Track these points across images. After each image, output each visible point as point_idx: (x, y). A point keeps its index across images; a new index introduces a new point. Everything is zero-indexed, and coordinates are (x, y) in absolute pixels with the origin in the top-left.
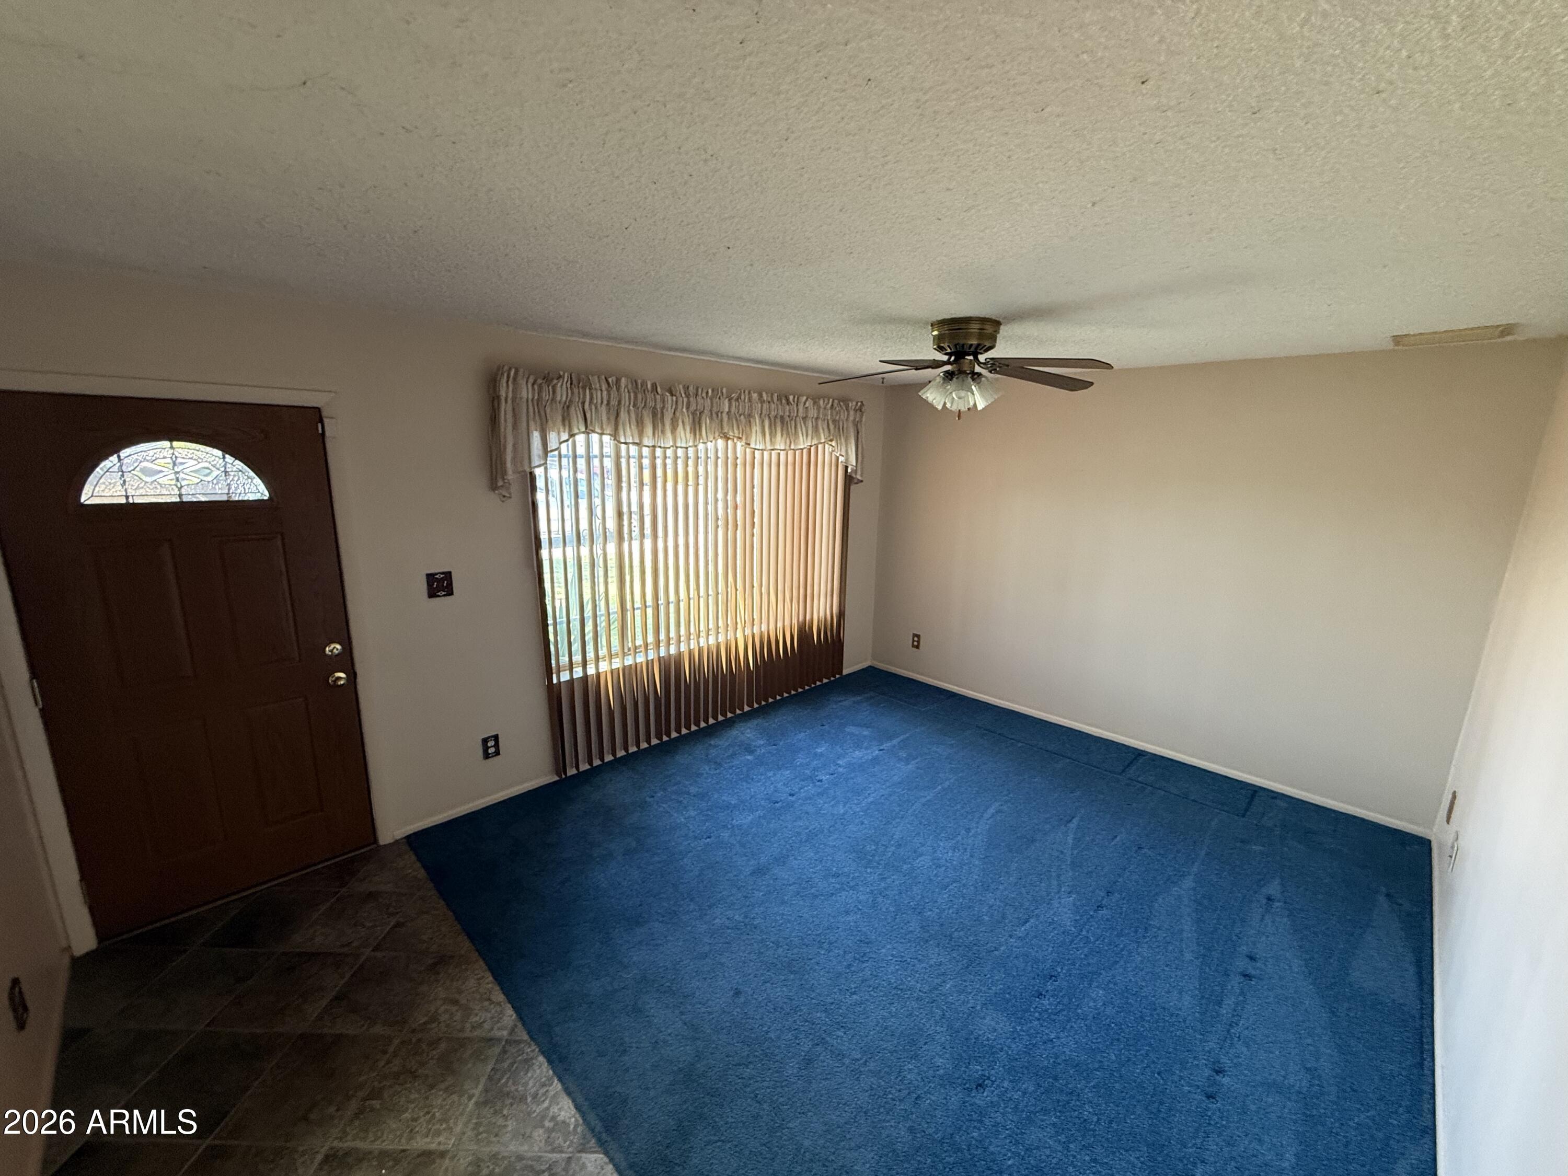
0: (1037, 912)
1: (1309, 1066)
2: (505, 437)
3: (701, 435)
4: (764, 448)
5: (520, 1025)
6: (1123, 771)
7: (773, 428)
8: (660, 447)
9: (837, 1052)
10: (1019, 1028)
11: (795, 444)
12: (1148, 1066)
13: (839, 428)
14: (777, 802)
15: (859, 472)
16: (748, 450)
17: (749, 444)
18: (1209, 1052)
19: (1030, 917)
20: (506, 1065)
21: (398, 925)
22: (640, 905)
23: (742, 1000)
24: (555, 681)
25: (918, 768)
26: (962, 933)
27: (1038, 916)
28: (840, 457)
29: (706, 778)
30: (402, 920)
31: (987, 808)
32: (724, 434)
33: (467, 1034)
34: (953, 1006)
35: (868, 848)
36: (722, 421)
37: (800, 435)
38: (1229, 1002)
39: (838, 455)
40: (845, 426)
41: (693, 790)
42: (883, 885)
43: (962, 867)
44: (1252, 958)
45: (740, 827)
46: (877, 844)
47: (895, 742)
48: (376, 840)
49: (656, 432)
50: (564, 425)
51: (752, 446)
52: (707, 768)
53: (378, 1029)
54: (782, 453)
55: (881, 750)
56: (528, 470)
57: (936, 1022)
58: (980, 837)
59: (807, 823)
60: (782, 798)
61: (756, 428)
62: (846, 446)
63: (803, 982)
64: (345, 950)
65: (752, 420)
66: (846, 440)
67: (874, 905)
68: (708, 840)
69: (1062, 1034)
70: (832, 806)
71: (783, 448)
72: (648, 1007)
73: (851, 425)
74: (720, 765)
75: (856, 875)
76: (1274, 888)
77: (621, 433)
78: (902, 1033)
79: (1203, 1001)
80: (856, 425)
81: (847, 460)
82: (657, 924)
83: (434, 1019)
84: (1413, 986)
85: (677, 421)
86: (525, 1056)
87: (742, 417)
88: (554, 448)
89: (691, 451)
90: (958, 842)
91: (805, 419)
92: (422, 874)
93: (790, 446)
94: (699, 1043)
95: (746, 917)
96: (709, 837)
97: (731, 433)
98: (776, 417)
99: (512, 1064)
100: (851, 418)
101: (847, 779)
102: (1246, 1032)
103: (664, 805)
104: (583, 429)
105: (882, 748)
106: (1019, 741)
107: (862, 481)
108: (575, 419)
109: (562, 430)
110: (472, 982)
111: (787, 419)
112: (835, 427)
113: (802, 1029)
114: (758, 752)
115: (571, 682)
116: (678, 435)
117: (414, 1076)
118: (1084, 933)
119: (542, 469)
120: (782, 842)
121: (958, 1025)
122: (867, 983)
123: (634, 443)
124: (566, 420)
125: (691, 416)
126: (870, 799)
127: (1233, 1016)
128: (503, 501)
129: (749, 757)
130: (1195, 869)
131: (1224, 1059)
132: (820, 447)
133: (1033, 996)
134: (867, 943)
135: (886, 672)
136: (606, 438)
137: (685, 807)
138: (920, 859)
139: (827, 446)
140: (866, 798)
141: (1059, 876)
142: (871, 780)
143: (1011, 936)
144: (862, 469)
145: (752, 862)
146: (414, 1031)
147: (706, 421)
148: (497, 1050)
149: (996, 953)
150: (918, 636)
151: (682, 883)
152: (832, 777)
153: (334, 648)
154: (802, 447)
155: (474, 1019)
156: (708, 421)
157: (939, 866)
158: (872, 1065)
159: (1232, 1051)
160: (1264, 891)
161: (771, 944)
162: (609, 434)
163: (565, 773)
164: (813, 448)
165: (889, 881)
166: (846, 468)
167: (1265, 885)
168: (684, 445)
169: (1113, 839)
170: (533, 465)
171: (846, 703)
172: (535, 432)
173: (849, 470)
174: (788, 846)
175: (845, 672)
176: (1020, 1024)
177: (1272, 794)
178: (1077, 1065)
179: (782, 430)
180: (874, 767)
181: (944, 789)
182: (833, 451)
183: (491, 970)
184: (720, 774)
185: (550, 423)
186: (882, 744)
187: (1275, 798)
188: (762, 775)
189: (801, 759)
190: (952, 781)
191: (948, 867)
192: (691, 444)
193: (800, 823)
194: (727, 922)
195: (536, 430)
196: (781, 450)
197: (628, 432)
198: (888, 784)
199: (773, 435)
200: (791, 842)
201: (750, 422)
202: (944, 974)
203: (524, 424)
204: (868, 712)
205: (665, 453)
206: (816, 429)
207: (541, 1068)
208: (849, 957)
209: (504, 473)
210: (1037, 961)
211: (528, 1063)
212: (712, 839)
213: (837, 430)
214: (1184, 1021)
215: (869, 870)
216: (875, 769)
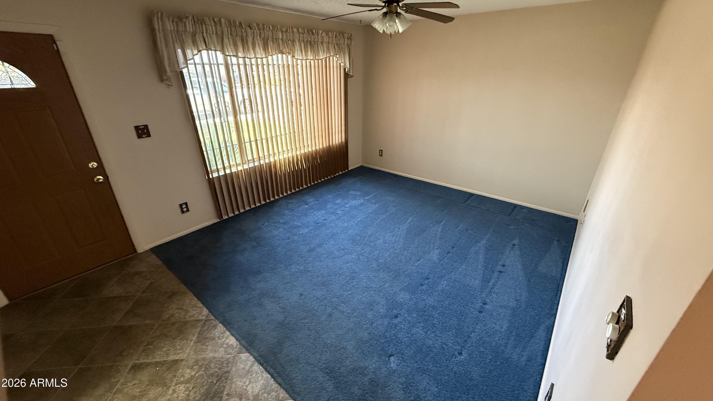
0: (424, 256)
1: (517, 299)
2: (162, 52)
3: (268, 51)
4: (302, 59)
5: (210, 314)
6: (465, 202)
7: (306, 48)
8: (248, 58)
9: (341, 311)
10: (412, 297)
11: (318, 56)
12: (460, 305)
13: (340, 48)
14: (318, 223)
15: (351, 71)
16: (294, 60)
17: (294, 56)
18: (482, 298)
19: (421, 259)
20: (206, 328)
21: (151, 283)
22: (259, 267)
23: (304, 297)
24: (211, 177)
25: (380, 206)
26: (393, 266)
27: (424, 258)
28: (342, 64)
29: (287, 216)
30: (153, 281)
31: (408, 220)
32: (280, 51)
33: (188, 319)
34: (388, 292)
35: (357, 238)
36: (279, 43)
37: (321, 52)
38: (492, 281)
39: (340, 62)
40: (343, 47)
41: (282, 221)
42: (362, 251)
43: (395, 243)
44: (503, 266)
45: (302, 234)
46: (361, 236)
47: (370, 196)
48: (135, 251)
49: (245, 49)
50: (194, 45)
51: (296, 57)
52: (287, 212)
53: (148, 322)
54: (312, 61)
55: (364, 200)
56: (178, 70)
57: (381, 298)
58: (404, 231)
59: (332, 231)
60: (321, 222)
61: (297, 47)
62: (344, 58)
63: (328, 289)
64: (129, 294)
65: (295, 43)
66: (344, 54)
67: (359, 259)
68: (289, 240)
69: (429, 297)
70: (342, 223)
71: (312, 58)
72: (264, 303)
73: (346, 46)
74: (293, 210)
75: (352, 248)
76: (516, 242)
77: (226, 50)
78: (367, 302)
79: (483, 282)
80: (349, 46)
81: (345, 64)
82: (267, 273)
83: (173, 316)
84: (559, 270)
85: (255, 44)
86: (213, 325)
87: (289, 42)
88: (190, 58)
89: (264, 60)
90: (394, 234)
91: (322, 43)
92: (160, 262)
93: (315, 57)
94: (286, 313)
95: (305, 268)
96: (289, 239)
97: (285, 51)
98: (307, 42)
99: (208, 328)
100: (346, 43)
101: (349, 212)
102: (497, 291)
103: (269, 228)
104: (205, 48)
105: (365, 199)
106: (423, 193)
107: (353, 76)
108: (199, 42)
109: (193, 48)
110: (187, 301)
111: (313, 43)
112: (338, 47)
113: (328, 305)
114: (311, 204)
115: (219, 177)
116: (256, 51)
117: (166, 336)
118: (442, 262)
119: (186, 69)
120: (320, 239)
121: (389, 298)
122: (354, 287)
123: (233, 56)
124: (195, 43)
125: (262, 42)
126: (359, 220)
127: (493, 285)
128: (168, 88)
129: (306, 206)
130: (487, 237)
131: (487, 300)
132: (331, 58)
133: (419, 286)
134: (355, 273)
135: (368, 168)
136: (218, 53)
137: (278, 228)
138: (378, 241)
139: (334, 58)
140: (357, 219)
141: (434, 243)
142: (359, 212)
143: (413, 266)
144: (353, 70)
145: (308, 247)
146: (164, 320)
147: (270, 44)
148: (201, 323)
149: (407, 272)
150: (382, 151)
151: (277, 257)
152: (342, 212)
153: (93, 164)
154: (322, 58)
155: (190, 314)
156: (271, 44)
157: (386, 243)
158: (355, 314)
159: (491, 297)
160: (513, 242)
161: (315, 277)
162: (220, 51)
163: (223, 218)
164: (327, 59)
165: (365, 250)
166: (345, 69)
167: (513, 240)
168: (260, 57)
169: (457, 228)
170: (181, 68)
171: (349, 182)
172: (178, 49)
173: (346, 70)
174: (323, 240)
175: (350, 169)
176: (413, 295)
177: (521, 207)
178: (433, 307)
179: (311, 50)
180: (361, 207)
181: (390, 214)
182: (338, 60)
183: (196, 296)
184: (293, 214)
185: (186, 45)
186: (365, 197)
187: (522, 208)
188: (312, 213)
189: (329, 206)
190: (394, 210)
191: (389, 243)
192: (264, 56)
193: (328, 231)
194: (297, 270)
195: (179, 49)
196: (311, 60)
197: (230, 50)
198: (367, 213)
199: (306, 52)
200: (324, 238)
201: (294, 44)
202: (385, 281)
203: (172, 45)
204: (359, 185)
205: (251, 61)
206: (328, 49)
207: (221, 327)
208: (348, 278)
209: (166, 71)
210: (422, 273)
211: (215, 327)
212: (290, 240)
213: (339, 49)
214: (475, 289)
215: (357, 246)
216: (361, 208)
